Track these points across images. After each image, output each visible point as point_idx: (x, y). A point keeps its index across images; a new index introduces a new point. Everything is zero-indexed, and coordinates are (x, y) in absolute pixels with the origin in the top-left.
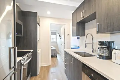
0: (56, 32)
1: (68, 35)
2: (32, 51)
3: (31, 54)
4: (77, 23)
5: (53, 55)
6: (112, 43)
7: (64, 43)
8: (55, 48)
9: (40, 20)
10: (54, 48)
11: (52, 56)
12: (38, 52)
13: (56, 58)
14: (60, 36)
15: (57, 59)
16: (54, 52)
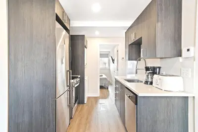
0: (108, 54)
1: (123, 58)
2: (79, 76)
3: (79, 79)
4: (129, 45)
5: (103, 85)
6: (158, 69)
7: (118, 70)
8: (106, 77)
9: (87, 41)
10: (104, 76)
11: (101, 87)
12: (85, 78)
13: (106, 90)
14: (113, 60)
15: (108, 91)
16: (104, 82)
